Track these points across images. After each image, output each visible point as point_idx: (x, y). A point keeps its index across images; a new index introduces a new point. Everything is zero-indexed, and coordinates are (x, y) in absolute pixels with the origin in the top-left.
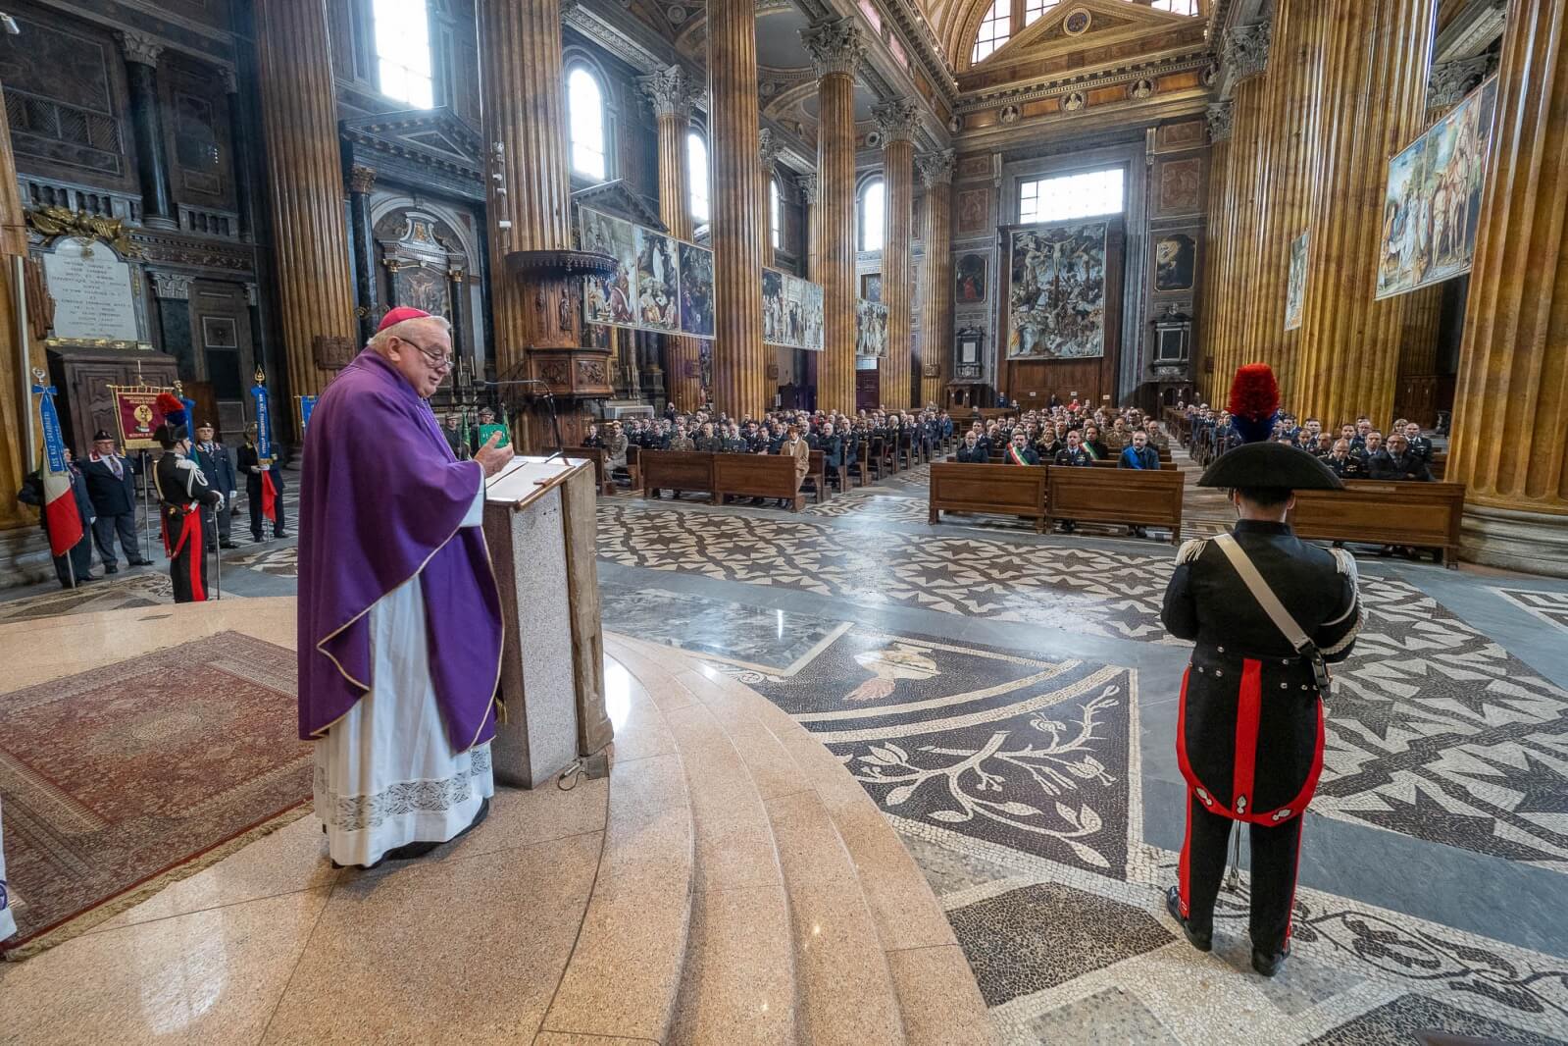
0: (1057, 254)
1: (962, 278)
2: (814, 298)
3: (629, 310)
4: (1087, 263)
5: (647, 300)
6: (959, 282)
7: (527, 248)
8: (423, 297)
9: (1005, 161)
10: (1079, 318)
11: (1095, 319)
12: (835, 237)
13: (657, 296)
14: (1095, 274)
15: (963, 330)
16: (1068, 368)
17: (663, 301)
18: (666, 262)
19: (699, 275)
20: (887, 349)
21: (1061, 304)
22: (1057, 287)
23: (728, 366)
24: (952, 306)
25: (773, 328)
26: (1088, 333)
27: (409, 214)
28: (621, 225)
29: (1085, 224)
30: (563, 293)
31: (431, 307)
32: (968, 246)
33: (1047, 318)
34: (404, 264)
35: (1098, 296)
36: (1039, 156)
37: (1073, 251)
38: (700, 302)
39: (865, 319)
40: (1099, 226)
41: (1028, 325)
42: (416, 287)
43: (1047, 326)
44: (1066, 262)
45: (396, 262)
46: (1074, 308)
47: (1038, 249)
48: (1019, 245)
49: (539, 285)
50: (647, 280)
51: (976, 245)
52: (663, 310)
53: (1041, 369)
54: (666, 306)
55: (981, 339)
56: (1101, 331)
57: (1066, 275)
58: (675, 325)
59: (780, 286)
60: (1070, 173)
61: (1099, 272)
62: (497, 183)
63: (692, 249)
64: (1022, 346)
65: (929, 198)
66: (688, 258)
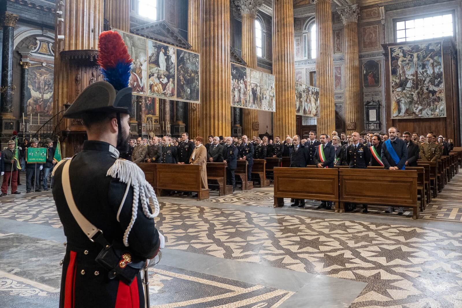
0: (415, 59)
1: (366, 73)
2: (268, 82)
3: (141, 85)
4: (433, 64)
5: (154, 80)
6: (365, 75)
7: (73, 48)
8: (42, 82)
9: (386, 11)
10: (431, 95)
11: (440, 95)
12: (281, 49)
13: (161, 78)
14: (437, 70)
15: (368, 103)
16: (427, 124)
17: (165, 80)
18: (168, 59)
19: (190, 67)
20: (319, 112)
21: (420, 87)
22: (417, 77)
23: (208, 119)
24: (361, 88)
25: (240, 98)
26: (436, 103)
27: (38, 38)
28: (139, 39)
29: (429, 42)
30: (93, 74)
31: (47, 87)
32: (368, 55)
33: (412, 95)
34: (32, 65)
35: (440, 82)
36: (405, 8)
37: (424, 57)
38: (190, 82)
39: (304, 95)
40: (437, 44)
41: (402, 99)
42: (39, 77)
43: (413, 99)
44: (421, 63)
45: (27, 63)
46: (427, 89)
47: (404, 56)
48: (394, 54)
49: (78, 69)
50: (155, 69)
51: (373, 55)
52: (164, 86)
53: (411, 124)
54: (166, 84)
55: (379, 108)
56: (444, 102)
57: (421, 71)
58: (172, 95)
59: (245, 74)
60: (423, 16)
61: (439, 69)
62: (60, 16)
63: (185, 53)
64: (399, 111)
65: (346, 30)
66: (183, 57)
